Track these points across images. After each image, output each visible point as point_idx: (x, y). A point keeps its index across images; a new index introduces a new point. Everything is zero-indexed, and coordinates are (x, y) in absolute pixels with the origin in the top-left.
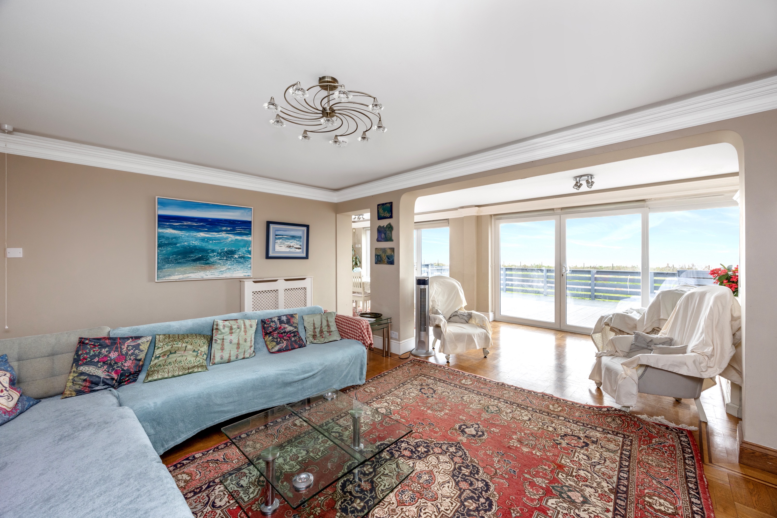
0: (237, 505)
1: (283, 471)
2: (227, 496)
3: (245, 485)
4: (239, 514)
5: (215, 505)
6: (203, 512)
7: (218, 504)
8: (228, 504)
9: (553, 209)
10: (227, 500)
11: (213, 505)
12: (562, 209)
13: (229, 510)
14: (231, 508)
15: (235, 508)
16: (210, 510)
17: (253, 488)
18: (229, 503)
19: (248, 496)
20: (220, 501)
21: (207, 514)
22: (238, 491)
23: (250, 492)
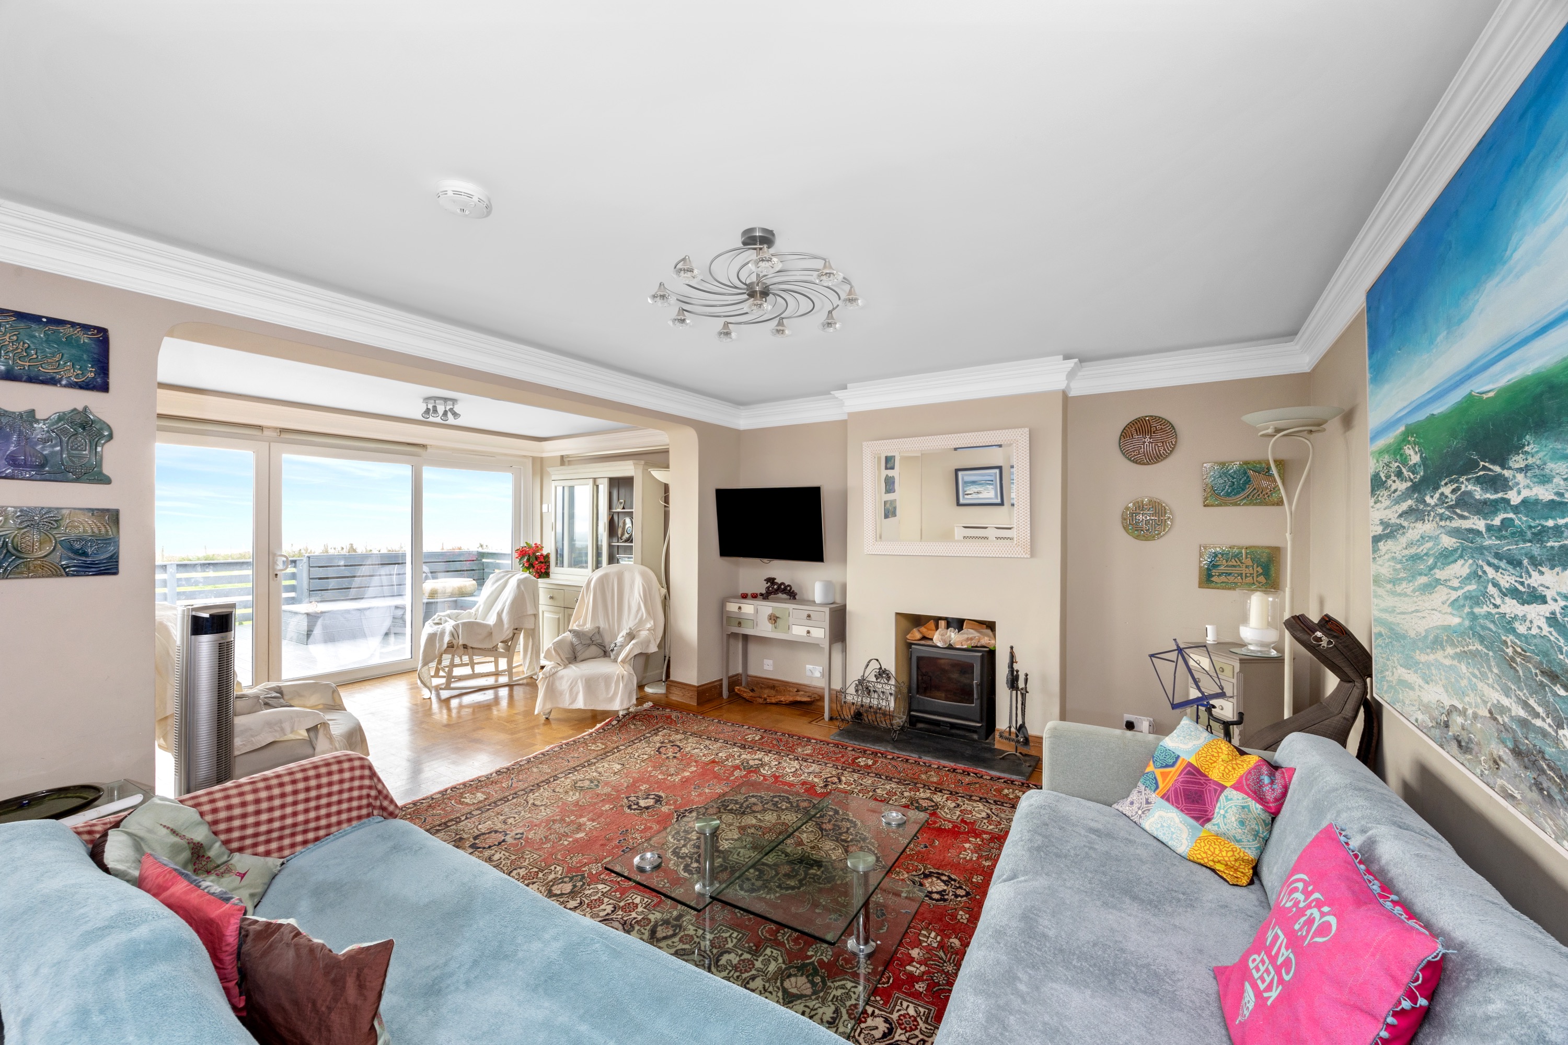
0: (872, 998)
1: (784, 966)
2: (863, 1025)
3: (833, 1008)
4: (886, 986)
5: (886, 1031)
6: (908, 1039)
7: (883, 1027)
8: (877, 1012)
9: (260, 428)
10: (869, 1020)
11: (890, 1032)
12: (283, 430)
13: (886, 1003)
14: (881, 1002)
15: (878, 998)
16: (899, 1031)
17: (835, 992)
18: (874, 1012)
19: (853, 990)
20: (877, 1028)
21: (908, 1029)
22: (847, 1011)
23: (844, 991)
